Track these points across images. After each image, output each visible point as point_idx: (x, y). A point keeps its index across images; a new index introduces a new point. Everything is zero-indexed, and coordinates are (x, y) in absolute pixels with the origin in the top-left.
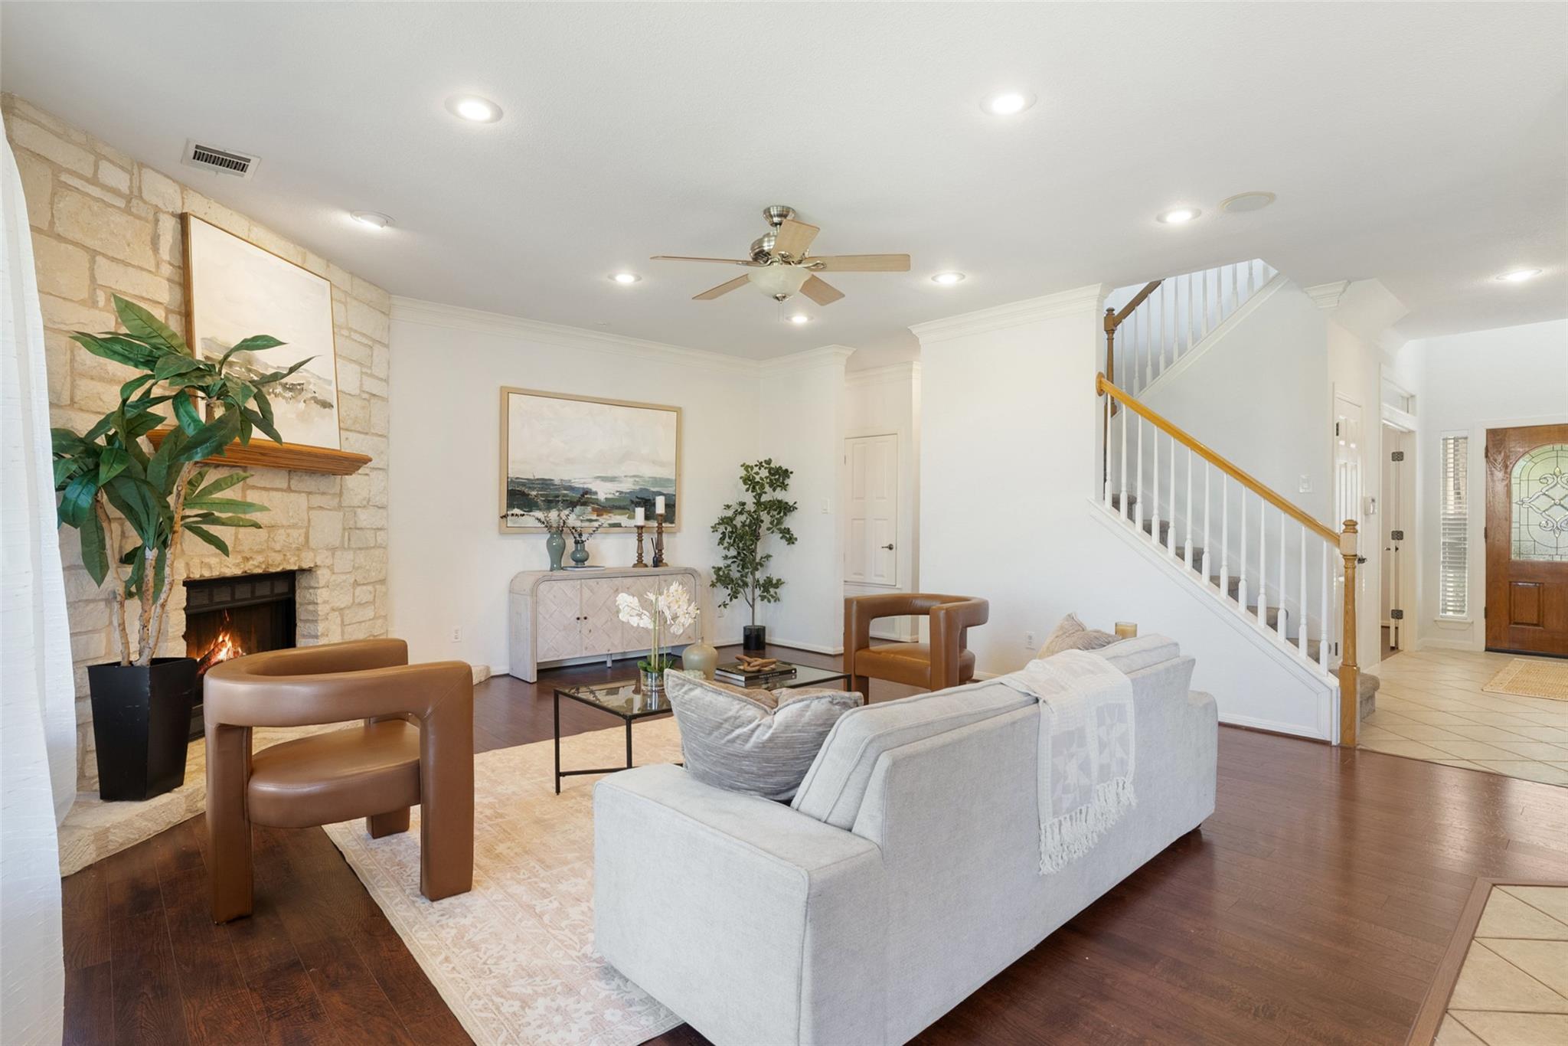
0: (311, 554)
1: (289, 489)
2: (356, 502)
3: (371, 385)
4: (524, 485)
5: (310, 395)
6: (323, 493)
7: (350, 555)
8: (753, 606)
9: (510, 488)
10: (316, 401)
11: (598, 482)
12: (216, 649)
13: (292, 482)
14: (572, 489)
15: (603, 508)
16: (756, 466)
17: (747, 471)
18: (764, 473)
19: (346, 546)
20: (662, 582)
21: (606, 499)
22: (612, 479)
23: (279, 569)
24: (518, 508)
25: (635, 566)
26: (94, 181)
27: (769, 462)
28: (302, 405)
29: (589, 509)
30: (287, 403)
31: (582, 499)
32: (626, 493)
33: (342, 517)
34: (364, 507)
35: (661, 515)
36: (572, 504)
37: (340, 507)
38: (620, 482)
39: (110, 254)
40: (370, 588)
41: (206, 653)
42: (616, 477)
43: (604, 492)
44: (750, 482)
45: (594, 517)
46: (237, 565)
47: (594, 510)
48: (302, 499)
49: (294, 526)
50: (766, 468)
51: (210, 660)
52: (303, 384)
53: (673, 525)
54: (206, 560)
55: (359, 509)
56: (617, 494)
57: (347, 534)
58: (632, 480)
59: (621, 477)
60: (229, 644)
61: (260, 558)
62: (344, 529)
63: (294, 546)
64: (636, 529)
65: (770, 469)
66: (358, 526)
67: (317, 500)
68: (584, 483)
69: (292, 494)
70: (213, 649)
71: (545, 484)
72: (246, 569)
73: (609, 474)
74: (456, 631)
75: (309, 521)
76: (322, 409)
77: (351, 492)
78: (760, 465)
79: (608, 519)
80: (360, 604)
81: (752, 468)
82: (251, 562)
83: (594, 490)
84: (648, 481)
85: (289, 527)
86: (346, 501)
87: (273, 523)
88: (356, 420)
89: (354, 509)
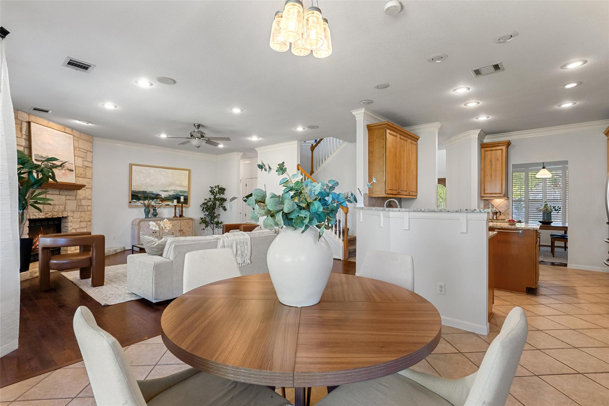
0: (66, 213)
1: (60, 194)
2: (81, 198)
3: (86, 164)
4: (137, 193)
5: (66, 168)
6: (70, 195)
7: (79, 213)
8: (213, 230)
9: (132, 194)
10: (68, 170)
11: (162, 192)
13: (61, 192)
14: (153, 194)
15: (163, 200)
16: (215, 187)
17: (211, 189)
18: (217, 189)
19: (78, 210)
20: (182, 222)
21: (164, 197)
22: (166, 191)
23: (56, 217)
24: (135, 200)
25: (173, 217)
27: (218, 186)
28: (64, 171)
29: (159, 200)
30: (59, 170)
31: (156, 197)
32: (171, 195)
33: (76, 202)
34: (84, 199)
35: (182, 202)
36: (153, 199)
37: (76, 199)
38: (169, 192)
40: (85, 223)
41: (35, 241)
42: (167, 191)
43: (163, 195)
44: (212, 192)
45: (160, 202)
46: (44, 215)
47: (160, 200)
48: (64, 198)
49: (61, 205)
50: (218, 188)
51: (36, 243)
53: (187, 205)
54: (34, 214)
55: (82, 200)
56: (168, 196)
57: (78, 207)
58: (173, 191)
59: (169, 190)
61: (50, 214)
62: (77, 206)
63: (61, 210)
64: (174, 206)
65: (219, 188)
66: (82, 205)
67: (68, 197)
68: (157, 192)
69: (61, 196)
70: (38, 239)
71: (144, 192)
72: (46, 216)
73: (165, 190)
74: (114, 236)
75: (66, 203)
76: (70, 172)
77: (80, 195)
78: (216, 187)
79: (164, 203)
80: (82, 228)
81: (213, 188)
82: (48, 215)
83: (160, 194)
84: (179, 192)
85: (59, 205)
86: (78, 197)
87: (55, 204)
88: (81, 174)
89: (80, 200)
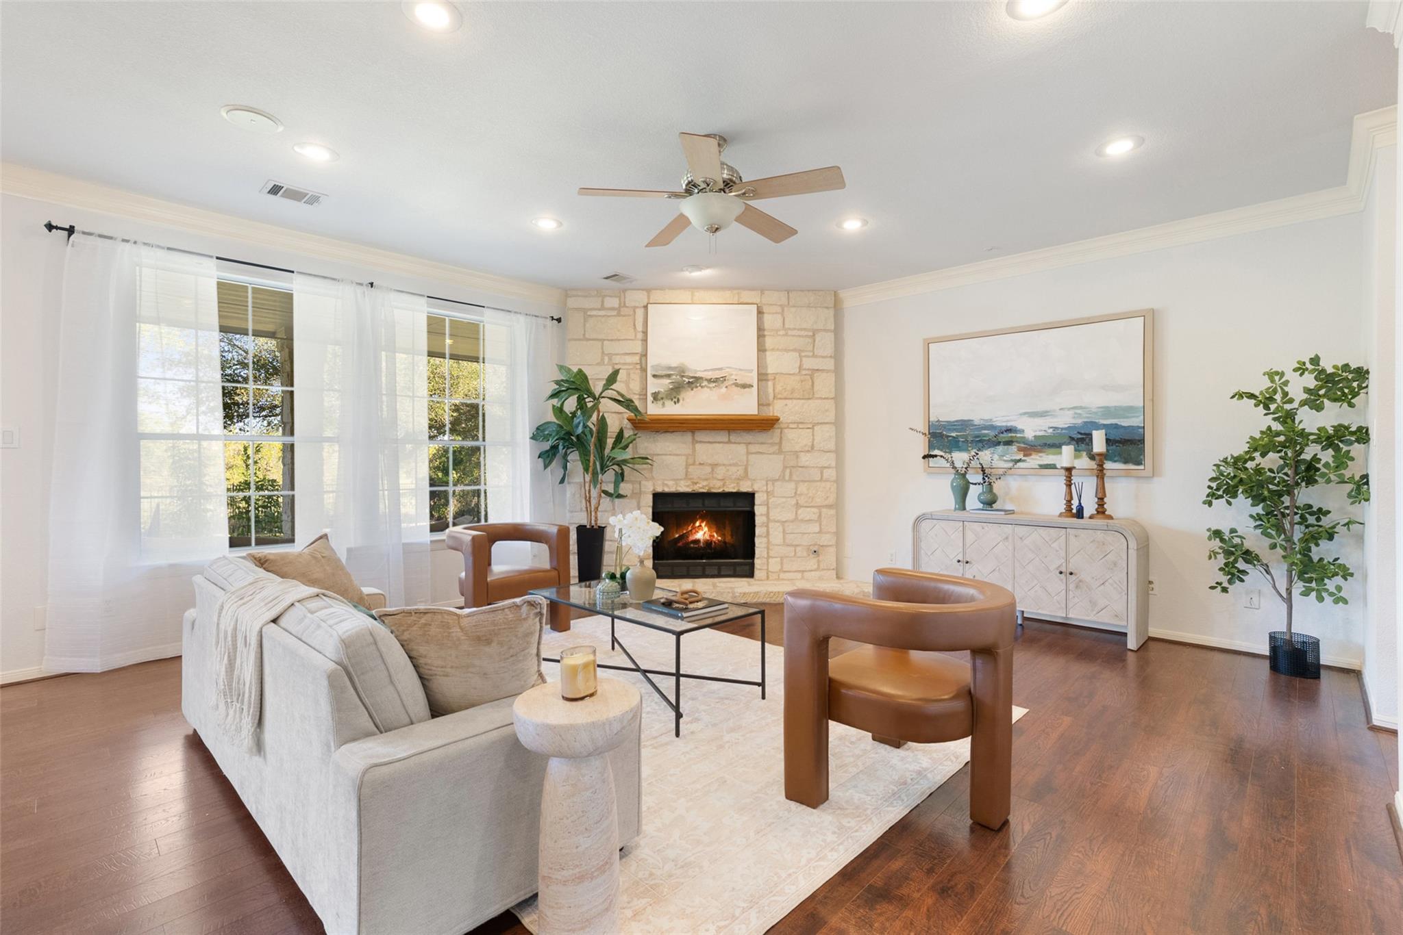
0: (749, 483)
1: (729, 442)
2: (797, 448)
3: (809, 363)
4: (944, 426)
5: (732, 382)
6: (762, 443)
7: (792, 485)
9: (931, 431)
10: (737, 385)
11: (1025, 418)
12: (694, 531)
13: (731, 437)
14: (992, 427)
15: (1032, 447)
17: (1273, 381)
19: (787, 478)
20: (1072, 538)
21: (1035, 436)
22: (1043, 414)
23: (720, 490)
24: (938, 449)
25: (1061, 515)
26: (602, 308)
27: (1315, 360)
28: (724, 390)
29: (1014, 448)
30: (711, 390)
31: (1004, 437)
32: (1062, 429)
33: (782, 459)
34: (808, 451)
35: (1100, 454)
36: (994, 443)
37: (780, 452)
38: (1054, 416)
39: (610, 338)
40: (815, 510)
41: (685, 532)
42: (1047, 412)
43: (1031, 429)
45: (1020, 456)
46: (688, 486)
47: (1020, 449)
48: (741, 449)
49: (735, 465)
50: (1312, 372)
51: (688, 537)
52: (725, 377)
53: (1142, 467)
54: (666, 482)
55: (802, 453)
56: (1051, 430)
57: (788, 471)
58: (1071, 412)
59: (1054, 411)
60: (706, 529)
61: (705, 483)
62: (785, 467)
63: (734, 477)
64: (1063, 472)
66: (799, 465)
67: (753, 448)
68: (1008, 421)
69: (732, 445)
70: (691, 531)
71: (964, 424)
72: (694, 489)
73: (1040, 408)
74: (892, 555)
75: (747, 461)
76: (742, 390)
77: (793, 442)
79: (1035, 460)
80: (802, 521)
82: (698, 485)
83: (1020, 427)
84: (1096, 413)
85: (730, 465)
86: (787, 447)
87: (716, 463)
88: (793, 391)
89: (796, 454)
